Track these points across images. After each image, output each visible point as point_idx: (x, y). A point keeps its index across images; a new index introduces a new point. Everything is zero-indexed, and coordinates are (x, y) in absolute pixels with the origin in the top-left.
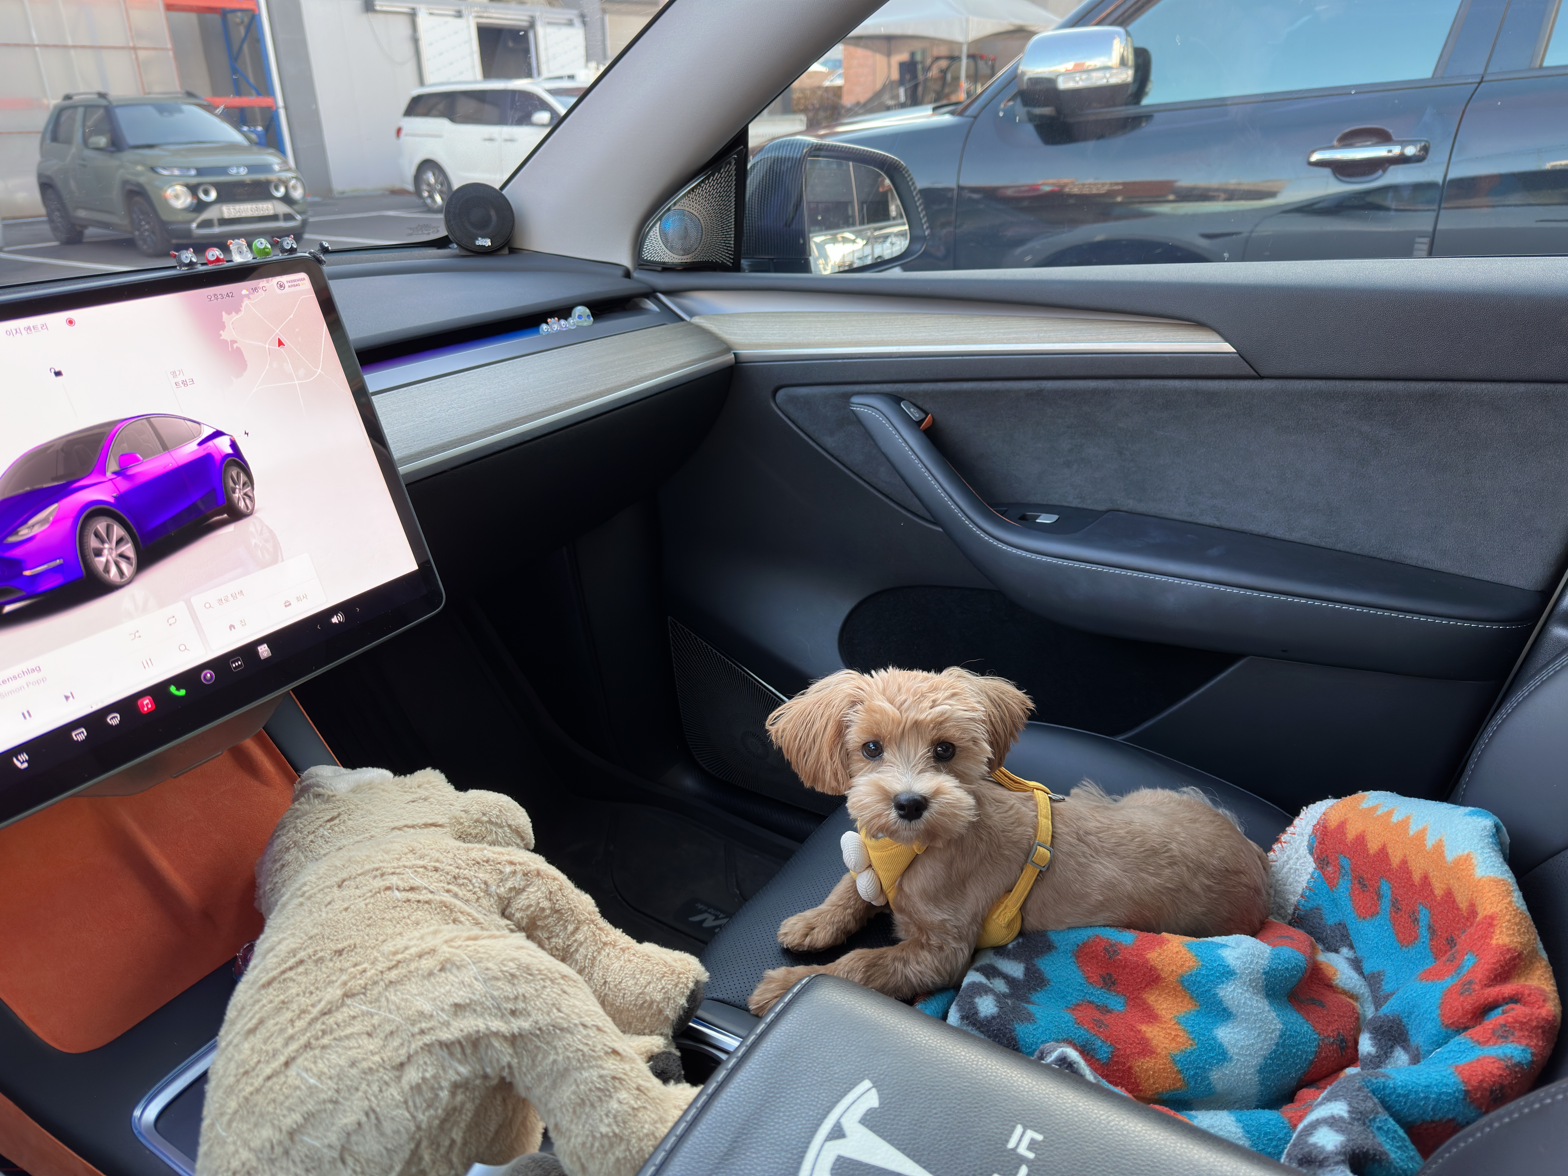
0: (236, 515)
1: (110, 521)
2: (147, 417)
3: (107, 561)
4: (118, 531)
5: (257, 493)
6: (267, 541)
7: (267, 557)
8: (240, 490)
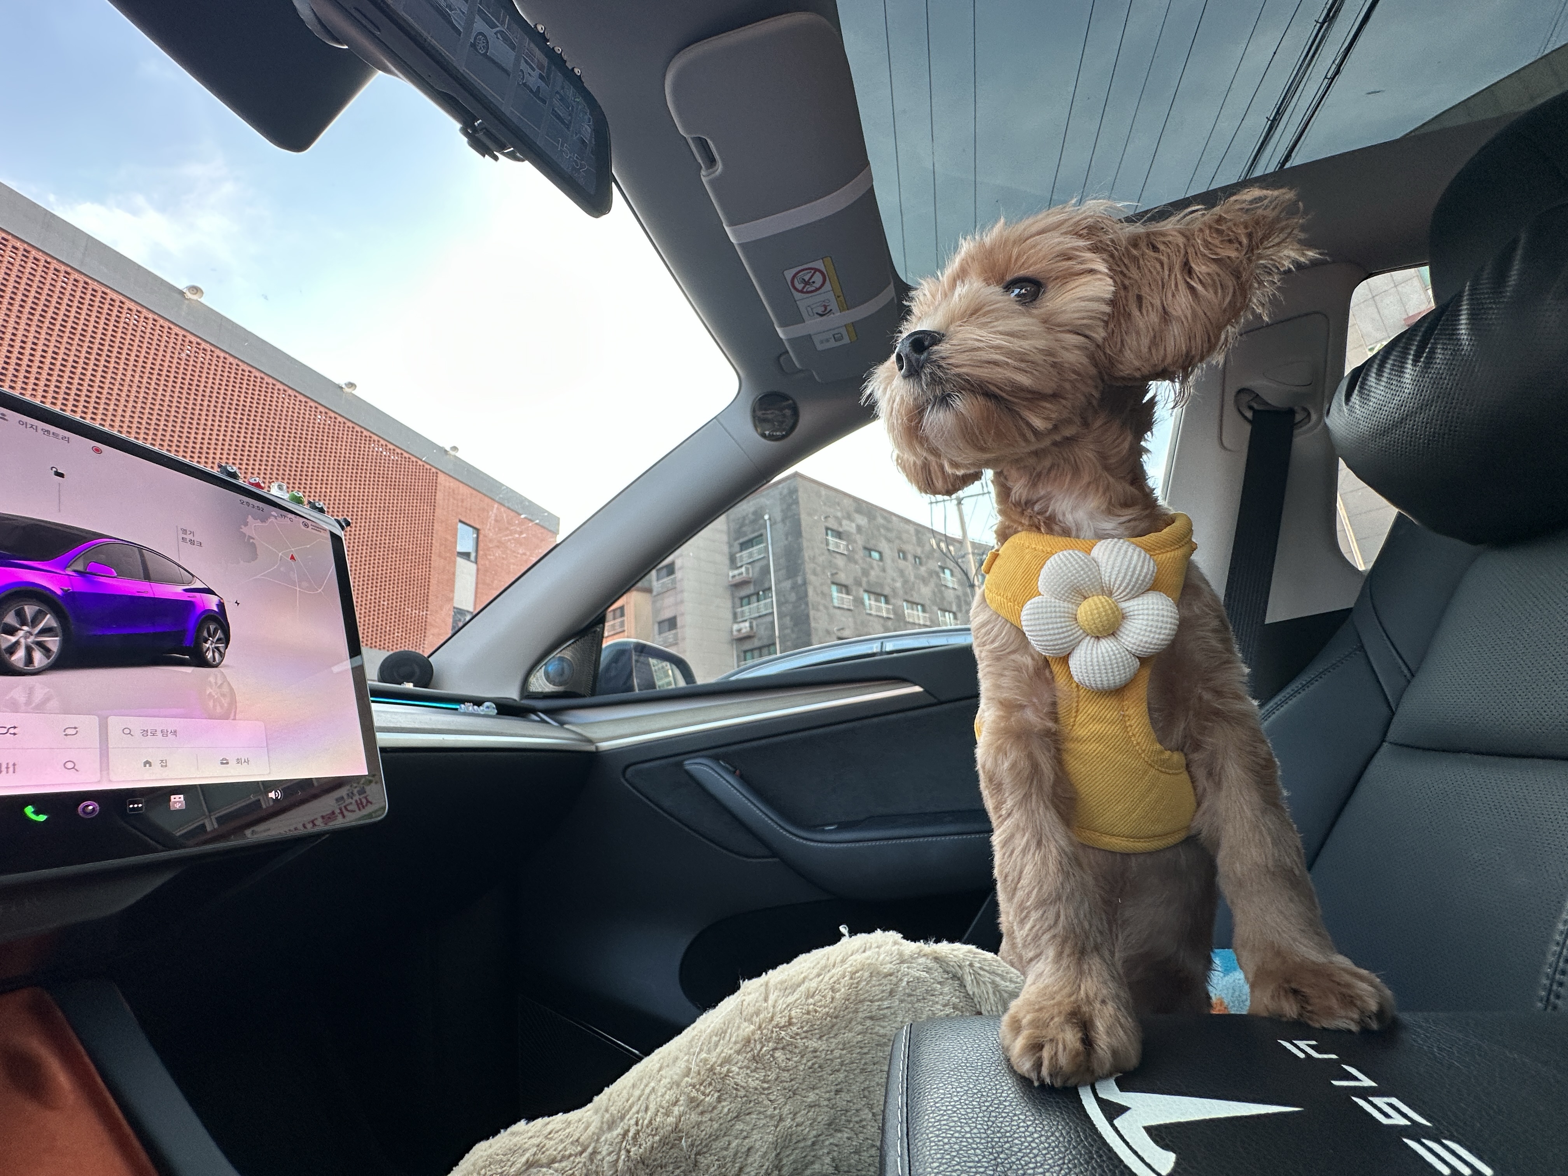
0: (200, 662)
1: (44, 609)
3: (18, 643)
5: (230, 652)
6: (224, 695)
7: (219, 710)
8: (212, 642)
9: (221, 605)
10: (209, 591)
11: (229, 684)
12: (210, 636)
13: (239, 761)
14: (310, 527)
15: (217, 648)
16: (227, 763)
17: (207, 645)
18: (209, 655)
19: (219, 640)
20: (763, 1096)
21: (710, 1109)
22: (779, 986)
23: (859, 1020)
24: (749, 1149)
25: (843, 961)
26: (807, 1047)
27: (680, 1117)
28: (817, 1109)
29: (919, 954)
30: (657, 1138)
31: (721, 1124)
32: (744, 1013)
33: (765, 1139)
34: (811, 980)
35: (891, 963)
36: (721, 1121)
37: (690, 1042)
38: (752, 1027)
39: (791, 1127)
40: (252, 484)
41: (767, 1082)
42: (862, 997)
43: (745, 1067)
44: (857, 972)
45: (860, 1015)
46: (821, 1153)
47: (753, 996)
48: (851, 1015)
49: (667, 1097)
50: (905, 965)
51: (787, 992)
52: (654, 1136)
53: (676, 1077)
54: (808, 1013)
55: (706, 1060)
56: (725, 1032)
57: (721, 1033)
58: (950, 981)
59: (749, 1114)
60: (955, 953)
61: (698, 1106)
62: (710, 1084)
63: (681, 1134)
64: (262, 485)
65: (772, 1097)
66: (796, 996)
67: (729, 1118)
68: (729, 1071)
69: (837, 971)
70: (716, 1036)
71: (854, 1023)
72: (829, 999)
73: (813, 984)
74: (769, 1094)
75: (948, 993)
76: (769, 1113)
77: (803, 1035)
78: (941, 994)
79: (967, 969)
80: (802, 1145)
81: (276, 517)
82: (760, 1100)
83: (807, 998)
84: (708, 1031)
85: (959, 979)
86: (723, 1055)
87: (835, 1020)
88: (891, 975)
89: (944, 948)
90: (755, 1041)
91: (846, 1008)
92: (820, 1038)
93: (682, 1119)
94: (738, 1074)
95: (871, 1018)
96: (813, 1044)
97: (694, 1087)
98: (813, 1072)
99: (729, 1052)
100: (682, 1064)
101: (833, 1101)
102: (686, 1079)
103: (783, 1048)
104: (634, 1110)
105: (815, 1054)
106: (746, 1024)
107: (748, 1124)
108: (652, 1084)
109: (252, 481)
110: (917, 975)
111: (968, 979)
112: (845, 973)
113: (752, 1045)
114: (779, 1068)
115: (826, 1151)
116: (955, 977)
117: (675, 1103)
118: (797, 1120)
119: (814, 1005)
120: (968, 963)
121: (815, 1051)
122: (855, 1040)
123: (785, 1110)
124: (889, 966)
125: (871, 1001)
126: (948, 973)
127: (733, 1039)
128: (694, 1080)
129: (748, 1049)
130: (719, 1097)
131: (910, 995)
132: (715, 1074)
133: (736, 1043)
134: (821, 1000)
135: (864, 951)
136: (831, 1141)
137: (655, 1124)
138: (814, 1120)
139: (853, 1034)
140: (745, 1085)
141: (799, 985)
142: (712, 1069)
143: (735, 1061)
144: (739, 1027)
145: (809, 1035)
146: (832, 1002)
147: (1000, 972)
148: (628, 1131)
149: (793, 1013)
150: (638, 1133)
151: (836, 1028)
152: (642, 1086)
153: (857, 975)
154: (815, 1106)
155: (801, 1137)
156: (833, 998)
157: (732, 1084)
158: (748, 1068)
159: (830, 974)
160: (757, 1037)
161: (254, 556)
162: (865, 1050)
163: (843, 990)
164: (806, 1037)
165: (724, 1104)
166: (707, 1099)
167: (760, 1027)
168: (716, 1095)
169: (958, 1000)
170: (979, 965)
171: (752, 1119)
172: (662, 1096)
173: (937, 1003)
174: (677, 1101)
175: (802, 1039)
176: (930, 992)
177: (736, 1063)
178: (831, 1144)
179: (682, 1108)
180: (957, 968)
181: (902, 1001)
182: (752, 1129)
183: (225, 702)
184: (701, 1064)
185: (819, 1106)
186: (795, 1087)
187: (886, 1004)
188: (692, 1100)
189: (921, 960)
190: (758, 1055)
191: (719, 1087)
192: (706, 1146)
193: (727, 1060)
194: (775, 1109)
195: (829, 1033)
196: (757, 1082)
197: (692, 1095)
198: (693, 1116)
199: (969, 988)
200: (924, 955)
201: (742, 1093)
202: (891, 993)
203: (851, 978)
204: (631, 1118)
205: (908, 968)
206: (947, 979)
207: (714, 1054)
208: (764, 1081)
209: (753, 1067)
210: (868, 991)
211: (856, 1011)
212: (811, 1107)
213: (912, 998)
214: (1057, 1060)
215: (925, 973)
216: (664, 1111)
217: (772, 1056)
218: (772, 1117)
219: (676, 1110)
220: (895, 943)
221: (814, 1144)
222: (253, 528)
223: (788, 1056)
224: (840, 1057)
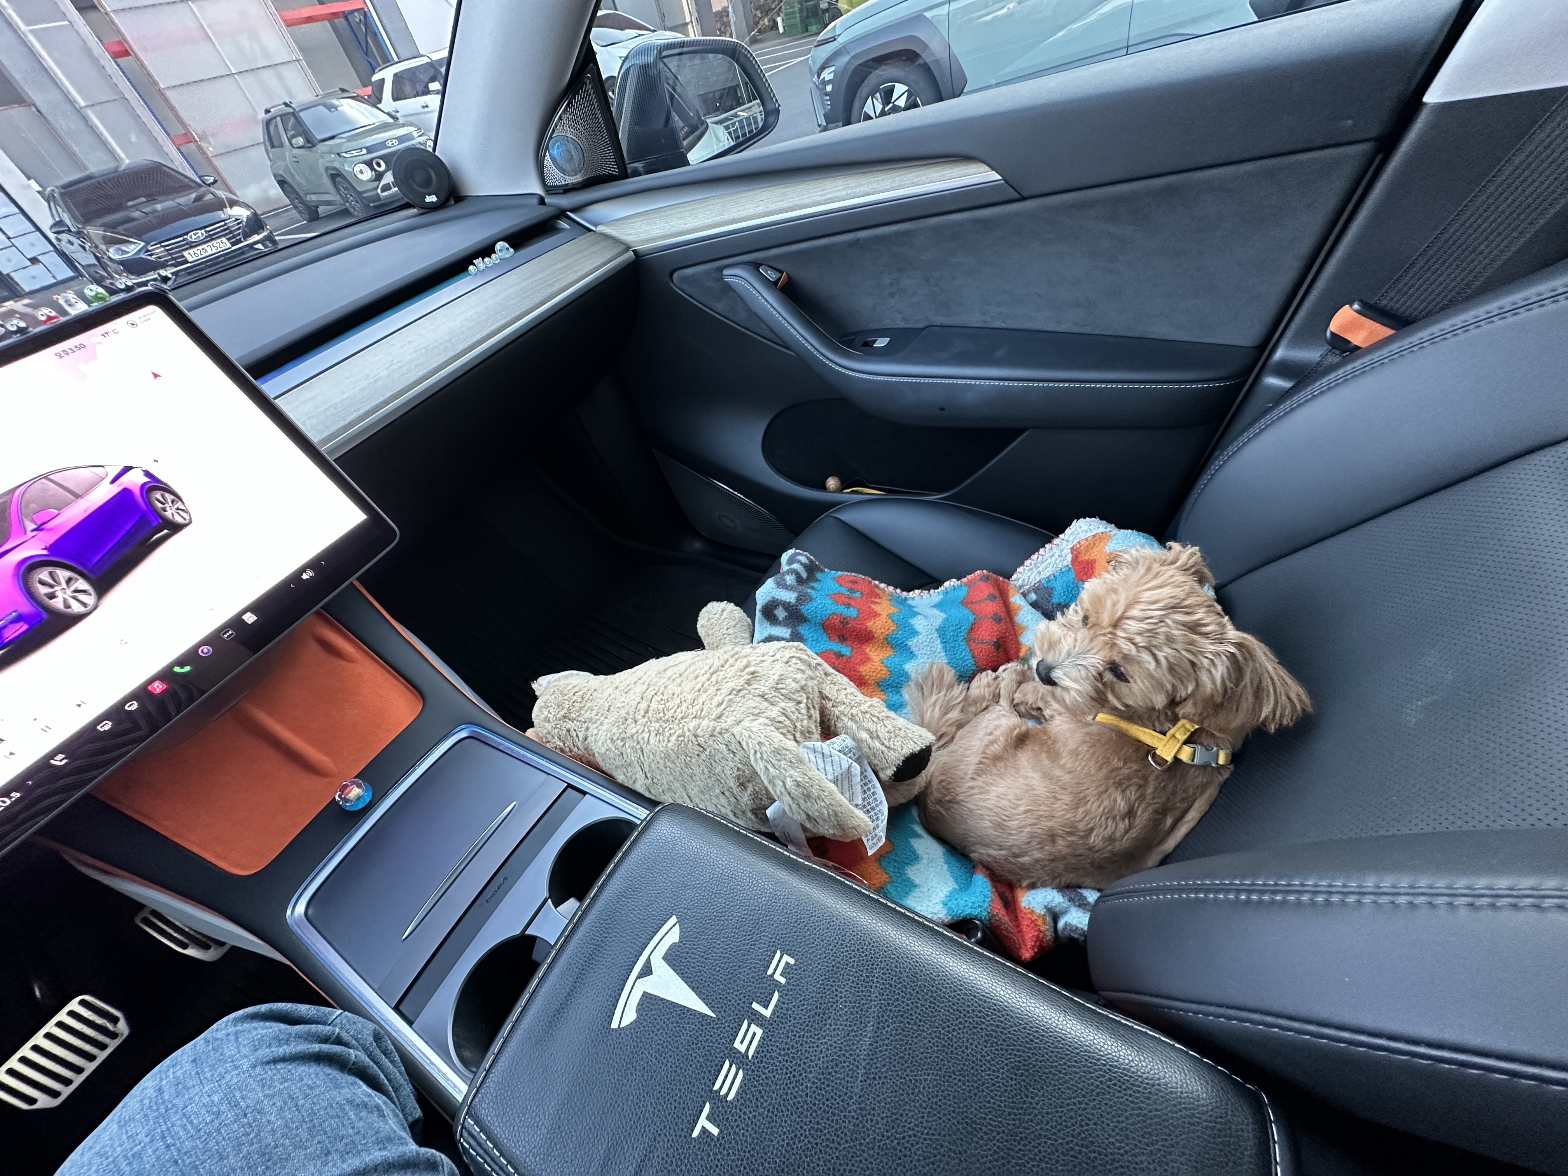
0: (176, 528)
1: (50, 569)
2: (46, 477)
3: (65, 600)
4: (63, 574)
5: (189, 505)
8: (170, 507)
9: (147, 474)
10: (126, 470)
12: (163, 504)
15: (178, 509)
17: (169, 512)
18: (178, 519)
19: (173, 502)
81: (100, 341)
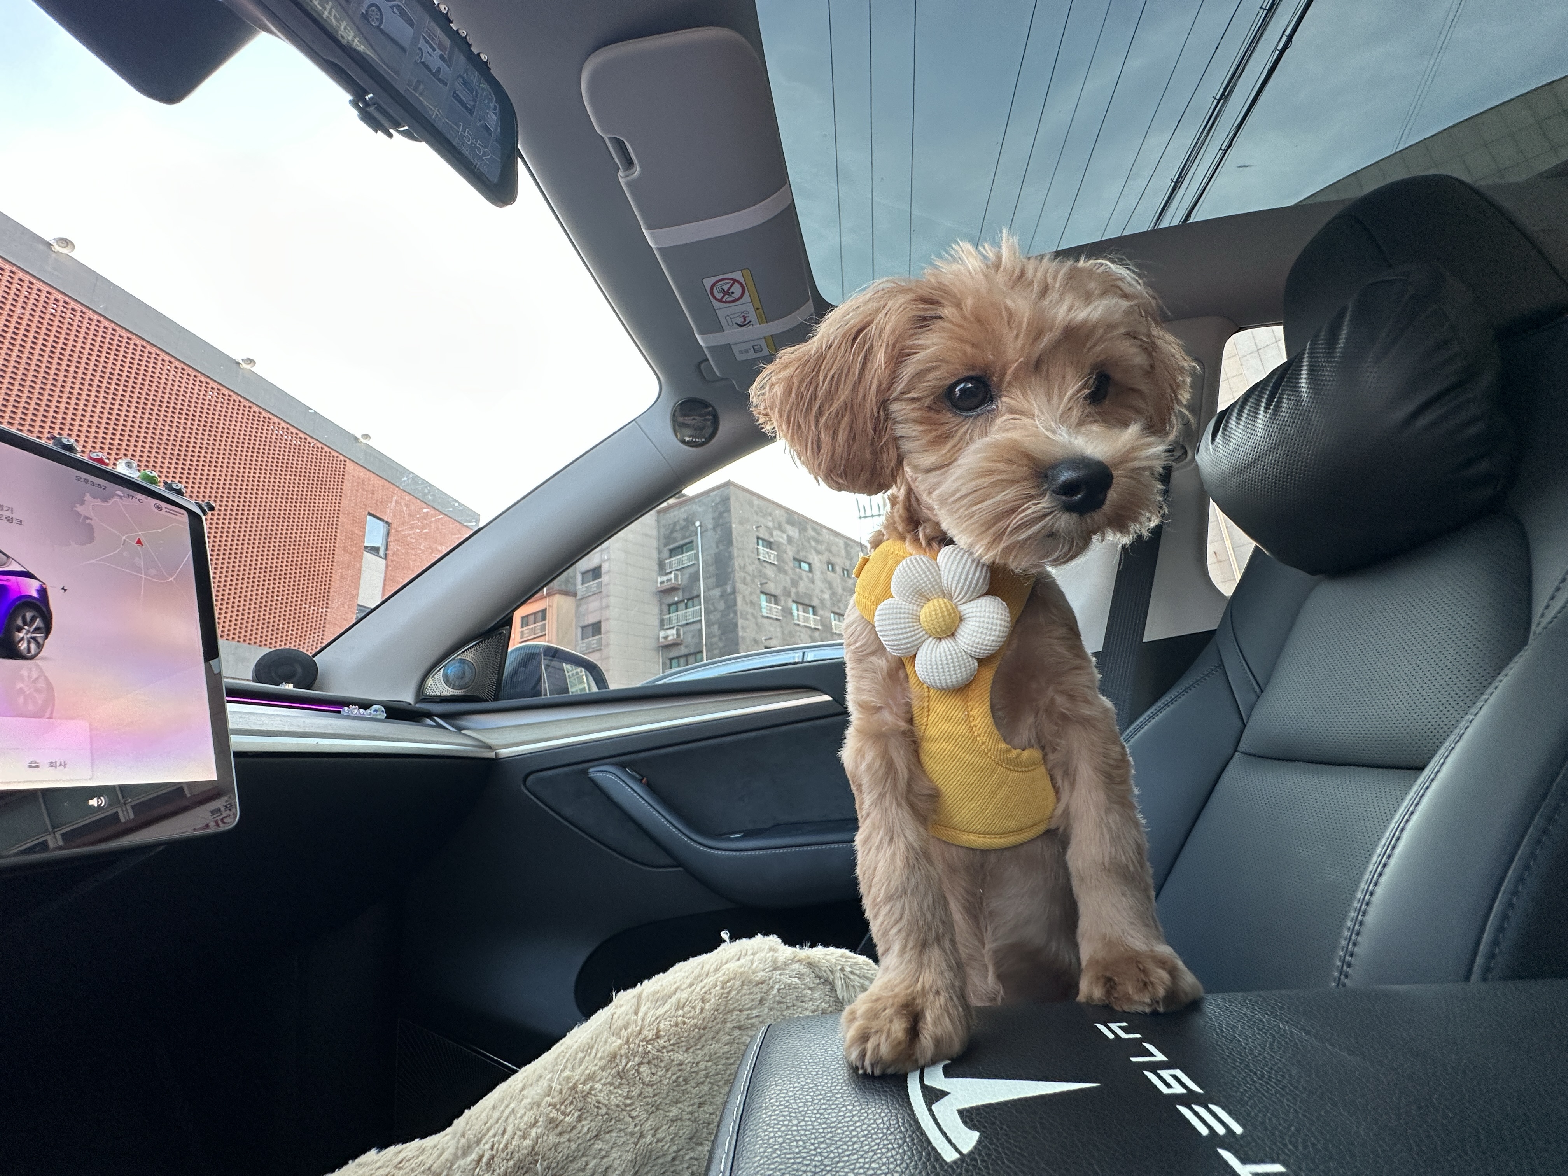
0: (9, 653)
5: (50, 644)
6: (37, 690)
7: (31, 707)
8: (28, 632)
9: (43, 591)
10: (28, 575)
11: (46, 678)
12: (25, 624)
13: (52, 765)
14: (164, 510)
15: (34, 639)
16: (37, 767)
17: (21, 635)
18: (23, 646)
19: (37, 630)
20: (625, 1113)
21: (569, 1129)
22: (651, 998)
23: (727, 1030)
24: (607, 1169)
25: (717, 970)
26: (673, 1061)
27: (538, 1138)
28: (679, 1123)
29: (792, 960)
30: (511, 1163)
31: (579, 1145)
32: (614, 1027)
33: (624, 1157)
34: (683, 990)
35: (764, 970)
36: (580, 1141)
37: (556, 1059)
38: (620, 1041)
39: (651, 1144)
40: (94, 460)
41: (630, 1098)
42: (732, 1007)
43: (609, 1083)
44: (728, 982)
45: (729, 1025)
46: (680, 1167)
47: (624, 1008)
48: (719, 1026)
49: (526, 1118)
50: (778, 972)
51: (659, 1003)
52: (508, 1160)
53: (537, 1098)
54: (677, 1025)
55: (568, 1078)
56: (593, 1047)
57: (588, 1049)
58: (822, 987)
59: (609, 1132)
60: (828, 957)
61: (557, 1126)
62: (571, 1103)
63: (536, 1158)
64: (107, 461)
65: (634, 1114)
66: (667, 1007)
67: (588, 1137)
68: (591, 1088)
69: (710, 980)
70: (582, 1052)
71: (722, 1033)
72: (698, 1010)
73: (684, 995)
74: (631, 1110)
75: (819, 998)
76: (629, 1130)
77: (670, 1048)
78: (811, 1000)
79: (838, 974)
80: (660, 1161)
81: (121, 497)
82: (622, 1117)
83: (677, 1010)
84: (574, 1047)
85: (830, 983)
86: (587, 1072)
87: (702, 1032)
88: (762, 983)
89: (820, 953)
90: (621, 1056)
91: (715, 1019)
92: (687, 1050)
93: (540, 1140)
94: (601, 1091)
95: (739, 1028)
96: (679, 1057)
97: (555, 1106)
98: (678, 1086)
99: (594, 1069)
100: (544, 1083)
101: (696, 1115)
102: (547, 1098)
103: (649, 1063)
104: (491, 1133)
105: (680, 1068)
106: (614, 1038)
107: (608, 1142)
108: (512, 1105)
109: (94, 456)
110: (789, 981)
111: (839, 983)
112: (716, 982)
113: (618, 1061)
114: (643, 1083)
115: (685, 1166)
116: (826, 982)
117: (534, 1124)
118: (658, 1136)
119: (683, 1017)
120: (839, 967)
121: (681, 1064)
122: (721, 1051)
123: (647, 1126)
124: (762, 973)
125: (740, 1011)
126: (820, 978)
127: (599, 1055)
128: (556, 1100)
129: (614, 1065)
130: (580, 1117)
131: (779, 1003)
132: (576, 1092)
133: (601, 1059)
134: (690, 1012)
135: (739, 959)
136: (692, 1154)
137: (511, 1148)
138: (676, 1134)
139: (720, 1045)
140: (607, 1102)
141: (670, 997)
142: (574, 1087)
143: (599, 1077)
144: (606, 1042)
145: (676, 1048)
146: (701, 1013)
147: (869, 976)
148: (482, 1157)
149: (662, 1026)
150: (492, 1158)
151: (703, 1039)
152: (502, 1108)
153: (729, 984)
154: (677, 1120)
155: (661, 1153)
156: (702, 1009)
157: (594, 1102)
158: (611, 1084)
159: (702, 984)
160: (623, 1052)
161: (91, 539)
162: (732, 1061)
163: (713, 1000)
164: (673, 1050)
165: (584, 1123)
166: (567, 1119)
167: (627, 1042)
168: (577, 1114)
169: (827, 1006)
170: (850, 969)
171: (611, 1137)
172: (521, 1117)
173: (806, 1009)
174: (536, 1121)
175: (668, 1052)
176: (801, 999)
177: (600, 1080)
178: (691, 1158)
179: (539, 1130)
180: (829, 973)
181: (771, 1009)
182: (612, 1148)
183: (40, 698)
184: (564, 1083)
185: (681, 1120)
186: (658, 1102)
187: (755, 1013)
188: (552, 1120)
189: (796, 966)
190: (623, 1070)
191: (580, 1105)
192: (562, 1168)
193: (591, 1077)
194: (636, 1126)
195: (696, 1045)
196: (620, 1098)
197: (552, 1115)
198: (551, 1137)
199: (839, 992)
200: (798, 961)
201: (603, 1111)
202: (761, 1001)
203: (723, 988)
204: (486, 1143)
205: (780, 975)
206: (819, 984)
207: (578, 1071)
208: (627, 1098)
209: (617, 1083)
210: (738, 1000)
211: (725, 1021)
212: (672, 1121)
213: (782, 1005)
214: (879, 1050)
215: (796, 980)
216: (521, 1133)
217: (638, 1071)
218: (632, 1134)
219: (534, 1132)
220: (771, 949)
221: (674, 1159)
222: (91, 507)
223: (653, 1071)
224: (706, 1068)
